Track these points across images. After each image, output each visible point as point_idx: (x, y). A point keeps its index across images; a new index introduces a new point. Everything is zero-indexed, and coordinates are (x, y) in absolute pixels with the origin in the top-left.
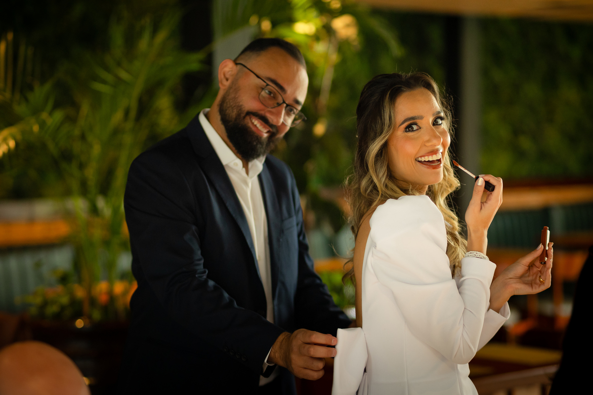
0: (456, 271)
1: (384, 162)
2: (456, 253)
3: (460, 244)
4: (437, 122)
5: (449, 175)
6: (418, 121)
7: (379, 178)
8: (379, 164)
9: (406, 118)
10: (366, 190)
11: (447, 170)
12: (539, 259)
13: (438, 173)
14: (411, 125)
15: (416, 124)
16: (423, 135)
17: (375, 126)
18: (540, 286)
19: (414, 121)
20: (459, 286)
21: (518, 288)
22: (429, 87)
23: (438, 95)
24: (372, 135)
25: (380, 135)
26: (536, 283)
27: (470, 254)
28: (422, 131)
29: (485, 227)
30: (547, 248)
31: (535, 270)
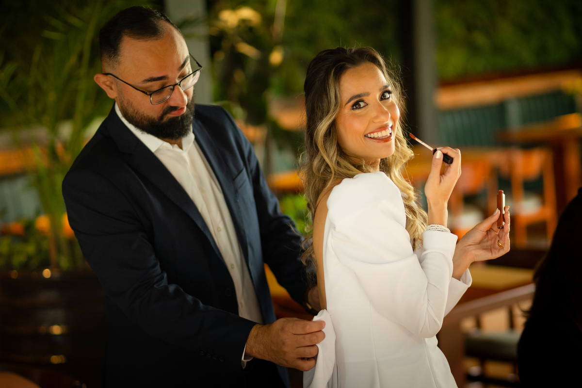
0: (416, 244)
1: (333, 141)
2: (415, 226)
3: (418, 216)
4: (385, 96)
5: (402, 146)
6: (365, 98)
7: (331, 157)
8: (328, 144)
9: (352, 96)
10: (319, 170)
11: (400, 141)
12: (496, 223)
13: (389, 146)
14: (358, 103)
15: (362, 101)
16: (371, 112)
17: (322, 104)
18: (499, 251)
19: (360, 98)
20: (421, 261)
21: (478, 255)
22: (374, 61)
23: (384, 68)
24: (320, 114)
25: (327, 115)
26: (495, 249)
27: (431, 228)
28: (369, 106)
29: (445, 200)
30: (504, 212)
31: (493, 234)
